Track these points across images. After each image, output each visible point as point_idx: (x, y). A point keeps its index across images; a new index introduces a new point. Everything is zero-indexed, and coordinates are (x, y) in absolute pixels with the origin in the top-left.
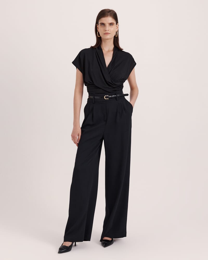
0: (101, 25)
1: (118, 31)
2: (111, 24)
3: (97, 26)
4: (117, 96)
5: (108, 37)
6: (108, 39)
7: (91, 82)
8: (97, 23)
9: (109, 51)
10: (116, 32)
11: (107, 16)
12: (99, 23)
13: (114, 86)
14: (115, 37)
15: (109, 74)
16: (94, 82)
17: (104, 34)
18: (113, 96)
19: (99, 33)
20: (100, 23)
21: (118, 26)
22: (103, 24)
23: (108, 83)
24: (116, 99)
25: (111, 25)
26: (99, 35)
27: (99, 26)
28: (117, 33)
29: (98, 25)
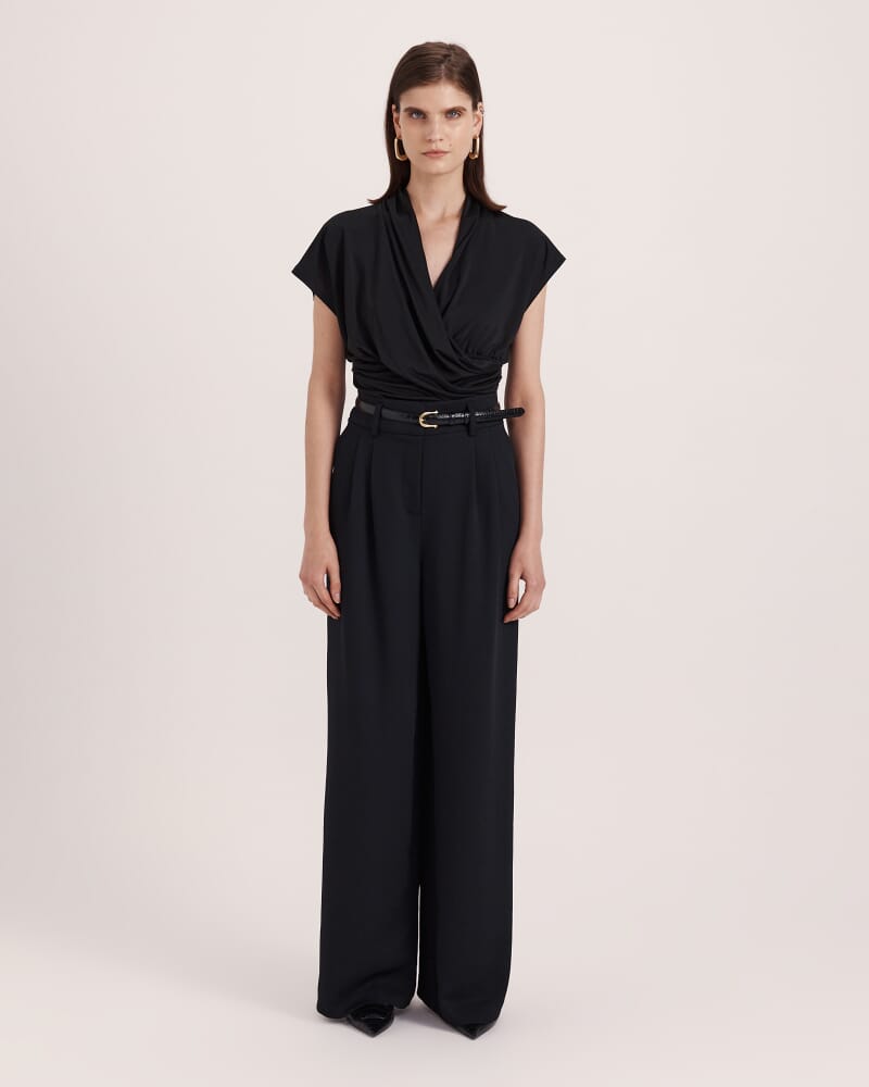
0: (411, 115)
1: (481, 136)
2: (453, 113)
3: (395, 115)
4: (472, 415)
5: (440, 165)
6: (439, 174)
7: (370, 352)
8: (393, 100)
9: (443, 219)
10: (474, 141)
11: (436, 82)
12: (403, 106)
13: (464, 374)
14: (468, 161)
15: (443, 314)
16: (380, 352)
17: (424, 154)
18: (459, 415)
19: (400, 142)
20: (406, 110)
21: (482, 112)
22: (419, 114)
23: (440, 357)
24: (468, 431)
25: (451, 118)
26: (402, 151)
27: (402, 116)
28: (477, 143)
29: (398, 109)
